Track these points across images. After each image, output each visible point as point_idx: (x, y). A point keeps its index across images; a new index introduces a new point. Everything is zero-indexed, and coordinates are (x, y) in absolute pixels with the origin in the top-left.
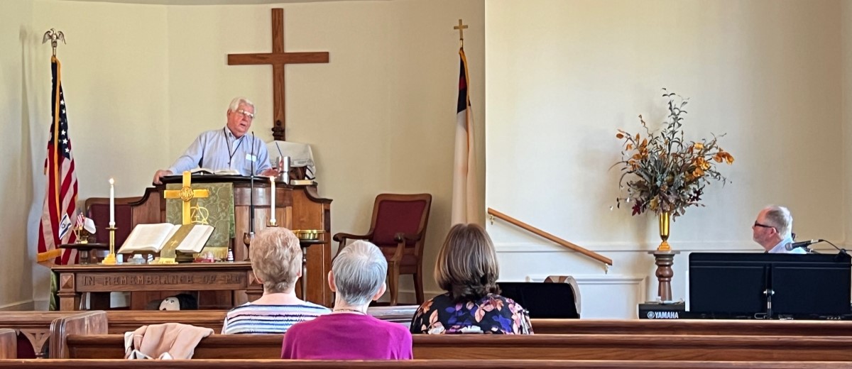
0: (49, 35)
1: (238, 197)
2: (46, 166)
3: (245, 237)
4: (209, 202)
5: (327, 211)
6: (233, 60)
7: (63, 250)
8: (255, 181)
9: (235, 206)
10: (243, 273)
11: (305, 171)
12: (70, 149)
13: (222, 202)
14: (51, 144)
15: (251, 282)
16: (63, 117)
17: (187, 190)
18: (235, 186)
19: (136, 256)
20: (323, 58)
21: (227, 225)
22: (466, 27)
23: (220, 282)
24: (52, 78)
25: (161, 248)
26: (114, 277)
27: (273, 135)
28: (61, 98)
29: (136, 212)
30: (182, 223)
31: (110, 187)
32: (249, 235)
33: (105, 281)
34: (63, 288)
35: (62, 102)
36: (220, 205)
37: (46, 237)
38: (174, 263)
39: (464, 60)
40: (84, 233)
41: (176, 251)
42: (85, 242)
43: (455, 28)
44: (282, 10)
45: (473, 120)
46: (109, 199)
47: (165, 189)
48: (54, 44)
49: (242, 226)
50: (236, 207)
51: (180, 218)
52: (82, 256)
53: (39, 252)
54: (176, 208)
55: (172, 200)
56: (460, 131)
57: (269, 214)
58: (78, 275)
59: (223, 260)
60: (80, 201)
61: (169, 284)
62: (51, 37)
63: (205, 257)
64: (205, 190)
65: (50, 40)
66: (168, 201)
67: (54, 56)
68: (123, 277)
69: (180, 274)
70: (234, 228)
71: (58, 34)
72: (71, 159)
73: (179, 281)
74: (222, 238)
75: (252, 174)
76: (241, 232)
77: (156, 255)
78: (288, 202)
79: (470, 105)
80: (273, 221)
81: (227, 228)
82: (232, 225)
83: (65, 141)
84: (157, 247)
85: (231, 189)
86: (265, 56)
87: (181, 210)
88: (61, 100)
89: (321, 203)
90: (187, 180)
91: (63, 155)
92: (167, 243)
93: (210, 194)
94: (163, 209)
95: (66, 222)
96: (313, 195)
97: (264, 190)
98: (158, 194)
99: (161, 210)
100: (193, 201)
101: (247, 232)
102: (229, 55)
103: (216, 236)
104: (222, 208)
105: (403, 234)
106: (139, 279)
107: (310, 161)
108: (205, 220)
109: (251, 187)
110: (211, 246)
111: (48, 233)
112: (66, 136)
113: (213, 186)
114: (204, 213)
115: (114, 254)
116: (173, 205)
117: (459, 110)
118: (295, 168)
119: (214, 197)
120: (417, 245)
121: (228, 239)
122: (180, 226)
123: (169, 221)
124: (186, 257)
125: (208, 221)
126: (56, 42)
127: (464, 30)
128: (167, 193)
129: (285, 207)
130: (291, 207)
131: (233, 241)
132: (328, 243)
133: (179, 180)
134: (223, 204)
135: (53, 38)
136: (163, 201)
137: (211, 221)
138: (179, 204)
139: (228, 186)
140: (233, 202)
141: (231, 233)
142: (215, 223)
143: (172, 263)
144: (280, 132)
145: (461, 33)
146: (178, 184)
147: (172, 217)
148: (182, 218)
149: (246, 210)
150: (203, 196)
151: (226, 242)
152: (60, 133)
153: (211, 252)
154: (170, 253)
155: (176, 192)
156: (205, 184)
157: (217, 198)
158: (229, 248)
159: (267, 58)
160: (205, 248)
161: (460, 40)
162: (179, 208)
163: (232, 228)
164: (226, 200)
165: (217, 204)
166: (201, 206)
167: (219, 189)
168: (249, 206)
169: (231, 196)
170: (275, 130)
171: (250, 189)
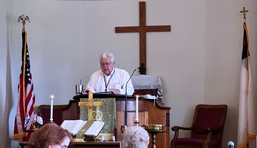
0: (21, 18)
1: (118, 106)
3: (121, 128)
4: (103, 109)
5: (168, 114)
6: (118, 30)
7: (27, 133)
8: (128, 97)
9: (117, 111)
11: (157, 92)
12: (31, 78)
13: (110, 109)
14: (21, 76)
16: (28, 61)
17: (91, 102)
18: (117, 100)
20: (167, 29)
21: (112, 121)
22: (247, 11)
24: (22, 41)
25: (76, 133)
27: (140, 71)
28: (27, 51)
29: (65, 113)
30: (88, 120)
31: (51, 99)
32: (124, 127)
35: (27, 54)
36: (109, 111)
37: (18, 126)
39: (246, 29)
40: (37, 124)
41: (85, 136)
43: (241, 12)
44: (145, 3)
45: (251, 64)
46: (50, 106)
47: (80, 101)
48: (24, 23)
49: (120, 122)
50: (118, 112)
53: (15, 134)
54: (85, 112)
55: (83, 107)
56: (244, 70)
57: (135, 115)
59: (110, 140)
60: (36, 107)
62: (22, 19)
63: (100, 139)
64: (100, 102)
66: (81, 108)
67: (24, 29)
70: (116, 123)
71: (26, 17)
72: (32, 84)
74: (109, 128)
75: (126, 94)
76: (120, 125)
77: (74, 137)
78: (146, 109)
79: (249, 55)
80: (137, 119)
81: (112, 123)
82: (115, 121)
83: (29, 75)
84: (74, 132)
85: (114, 101)
86: (135, 28)
87: (87, 113)
88: (26, 53)
89: (164, 110)
90: (91, 96)
91: (28, 82)
92: (79, 131)
93: (103, 104)
94: (78, 112)
95: (28, 118)
96: (160, 105)
97: (133, 102)
98: (76, 104)
100: (94, 108)
101: (123, 125)
102: (116, 28)
103: (106, 127)
104: (109, 112)
105: (211, 127)
107: (160, 86)
108: (100, 118)
109: (126, 100)
110: (103, 133)
111: (20, 124)
112: (29, 72)
113: (105, 100)
114: (100, 115)
116: (84, 109)
117: (243, 58)
118: (151, 90)
119: (105, 106)
120: (219, 134)
121: (113, 128)
122: (86, 121)
123: (81, 118)
124: (90, 138)
125: (102, 119)
126: (25, 22)
127: (246, 13)
128: (80, 103)
129: (145, 112)
130: (147, 112)
131: (115, 130)
132: (168, 132)
133: (86, 96)
134: (110, 110)
135: (23, 20)
136: (78, 108)
137: (104, 119)
138: (87, 109)
139: (113, 100)
140: (116, 109)
141: (115, 126)
142: (106, 120)
143: (82, 142)
144: (143, 70)
145: (245, 15)
146: (86, 99)
147: (83, 117)
148: (88, 117)
149: (123, 113)
150: (99, 106)
151: (112, 131)
152: (26, 70)
153: (104, 136)
154: (81, 136)
155: (85, 103)
156: (101, 99)
157: (107, 105)
158: (113, 134)
159: (137, 29)
160: (100, 134)
161: (244, 18)
162: (86, 112)
163: (115, 123)
164: (112, 108)
165: (107, 110)
166: (99, 111)
167: (108, 102)
168: (124, 111)
169: (114, 105)
170: (141, 68)
171: (125, 102)
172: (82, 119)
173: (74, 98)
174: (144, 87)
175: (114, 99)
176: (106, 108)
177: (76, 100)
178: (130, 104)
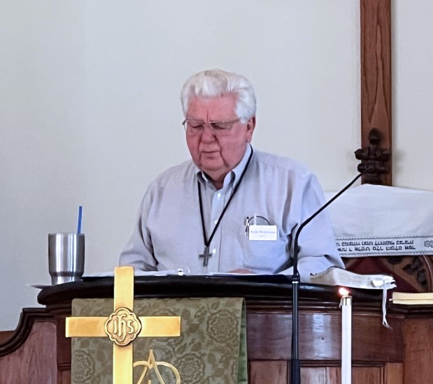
1: (258, 335)
4: (184, 347)
8: (303, 294)
9: (249, 361)
18: (250, 308)
27: (360, 168)
36: (211, 358)
47: (69, 314)
50: (255, 365)
54: (98, 364)
55: (85, 341)
64: (169, 317)
66: (75, 347)
78: (393, 352)
85: (239, 315)
87: (109, 371)
90: (124, 291)
93: (184, 330)
94: (64, 365)
97: (329, 318)
98: (55, 327)
100: (140, 347)
104: (214, 366)
109: (292, 309)
113: (195, 306)
114: (169, 377)
116: (93, 352)
118: (416, 257)
119: (192, 335)
128: (72, 324)
129: (384, 365)
130: (399, 365)
133: (102, 289)
134: (218, 356)
136: (65, 344)
138: (106, 356)
139: (230, 309)
140: (245, 350)
144: (377, 162)
146: (102, 300)
149: (280, 371)
150: (166, 334)
155: (97, 322)
156: (174, 301)
157: (203, 337)
162: (103, 365)
164: (228, 345)
165: (204, 355)
166: (161, 360)
167: (208, 314)
168: (288, 361)
169: (238, 334)
170: (365, 154)
171: (290, 316)
173: (40, 301)
174: (384, 247)
177: (53, 306)
178: (316, 326)
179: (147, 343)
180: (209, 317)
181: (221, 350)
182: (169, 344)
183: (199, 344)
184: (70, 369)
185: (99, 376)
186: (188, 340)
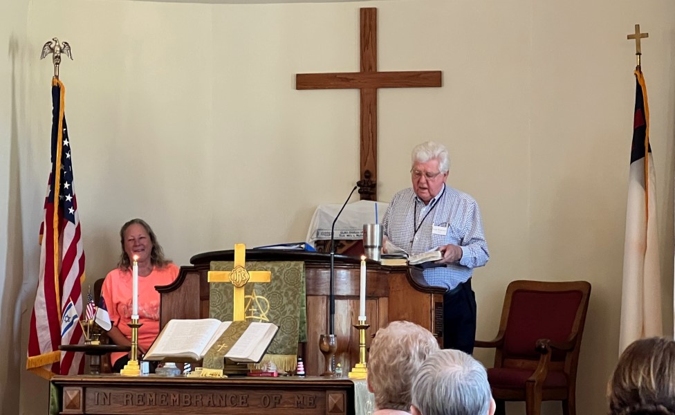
0: (49, 47)
1: (311, 282)
2: (42, 232)
3: (321, 341)
4: (271, 289)
5: (439, 306)
6: (305, 82)
7: (63, 353)
8: (335, 258)
9: (307, 295)
10: (319, 394)
12: (75, 208)
13: (290, 289)
14: (49, 201)
15: (331, 407)
16: (67, 163)
17: (240, 272)
18: (307, 267)
19: (168, 365)
20: (432, 79)
21: (295, 322)
22: (647, 35)
23: (286, 406)
24: (52, 108)
25: (203, 354)
26: (137, 394)
27: (359, 192)
28: (65, 136)
30: (231, 319)
32: (328, 339)
33: (125, 399)
34: (67, 408)
35: (66, 143)
36: (286, 293)
37: (39, 334)
38: (222, 376)
39: (641, 84)
40: (96, 330)
41: (225, 358)
42: (96, 343)
43: (629, 37)
44: (376, 9)
45: (655, 174)
47: (209, 269)
48: (57, 60)
49: (317, 324)
50: (309, 298)
51: (228, 312)
52: (92, 364)
53: (30, 356)
54: (224, 297)
55: (218, 285)
56: (636, 192)
57: (357, 307)
58: (87, 389)
59: (290, 373)
61: (215, 406)
62: (52, 50)
63: (264, 369)
64: (264, 272)
65: (52, 54)
66: (212, 287)
67: (57, 77)
68: (150, 394)
69: (231, 393)
70: (305, 327)
71: (62, 46)
72: (77, 224)
73: (229, 402)
74: (287, 341)
76: (316, 333)
77: (197, 363)
78: (383, 291)
79: (650, 151)
80: (363, 318)
81: (295, 327)
82: (302, 323)
83: (69, 198)
84: (199, 352)
85: (301, 270)
86: (348, 77)
87: (231, 301)
88: (64, 139)
89: (431, 293)
90: (240, 257)
91: (66, 217)
92: (212, 347)
93: (273, 277)
94: (205, 297)
95: (71, 314)
96: (419, 281)
97: (349, 272)
98: (198, 276)
99: (202, 299)
100: (248, 287)
101: (324, 333)
102: (298, 75)
103: (281, 338)
104: (288, 299)
105: (549, 341)
106: (172, 397)
108: (264, 314)
109: (331, 267)
110: (272, 353)
111: (44, 329)
112: (70, 191)
113: (278, 266)
114: (264, 304)
115: (137, 361)
116: (221, 290)
117: (634, 158)
119: (276, 282)
120: (568, 359)
121: (296, 344)
122: (230, 322)
123: (213, 315)
124: (238, 368)
125: (268, 316)
126: (60, 57)
127: (642, 39)
128: (211, 275)
129: (378, 298)
130: (386, 299)
131: (303, 346)
133: (228, 256)
134: (290, 293)
135: (56, 52)
136: (205, 285)
137: (272, 317)
138: (229, 292)
139: (297, 267)
140: (305, 290)
141: (302, 334)
142: (279, 320)
143: (218, 377)
144: (369, 188)
145: (638, 45)
146: (227, 262)
147: (219, 311)
148: (232, 311)
149: (323, 302)
150: (262, 281)
151: (294, 348)
152: (62, 186)
153: (274, 363)
154: (216, 362)
155: (224, 274)
156: (266, 263)
157: (282, 283)
158: (298, 357)
159: (352, 79)
160: (266, 356)
161: (637, 54)
162: (227, 297)
163: (303, 328)
164: (295, 287)
165: (282, 292)
166: (259, 295)
167: (285, 270)
168: (327, 296)
169: (301, 281)
170: (362, 184)
171: (329, 271)
172: (215, 318)
173: (191, 263)
175: (301, 264)
176: (279, 288)
177: (198, 265)
178: (342, 277)
179: (251, 286)
180: (285, 273)
181: (292, 290)
182: (263, 286)
183: (280, 287)
184: (208, 299)
185: (225, 303)
186: (274, 284)
